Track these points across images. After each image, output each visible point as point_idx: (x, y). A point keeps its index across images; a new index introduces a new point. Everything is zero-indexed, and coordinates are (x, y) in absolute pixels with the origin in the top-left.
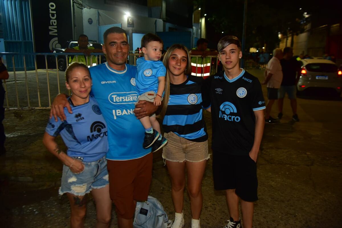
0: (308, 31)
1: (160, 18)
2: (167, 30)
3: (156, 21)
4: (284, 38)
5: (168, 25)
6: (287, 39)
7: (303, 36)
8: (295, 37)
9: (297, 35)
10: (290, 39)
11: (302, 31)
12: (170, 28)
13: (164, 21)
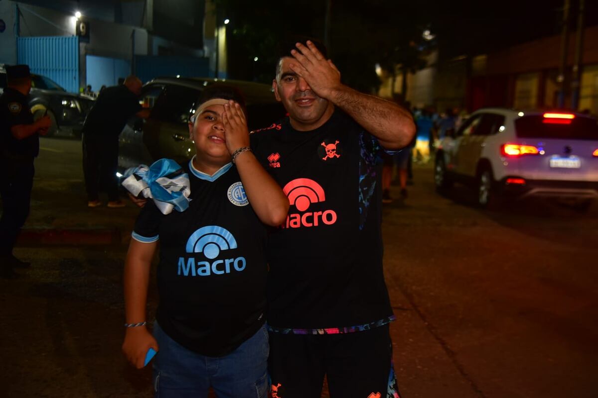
0: (432, 66)
1: (142, 26)
2: (155, 51)
3: (134, 32)
4: (387, 77)
5: (158, 41)
6: (394, 81)
7: (424, 76)
8: (409, 76)
9: (414, 72)
10: (399, 79)
11: (423, 65)
12: (161, 48)
13: (149, 32)
